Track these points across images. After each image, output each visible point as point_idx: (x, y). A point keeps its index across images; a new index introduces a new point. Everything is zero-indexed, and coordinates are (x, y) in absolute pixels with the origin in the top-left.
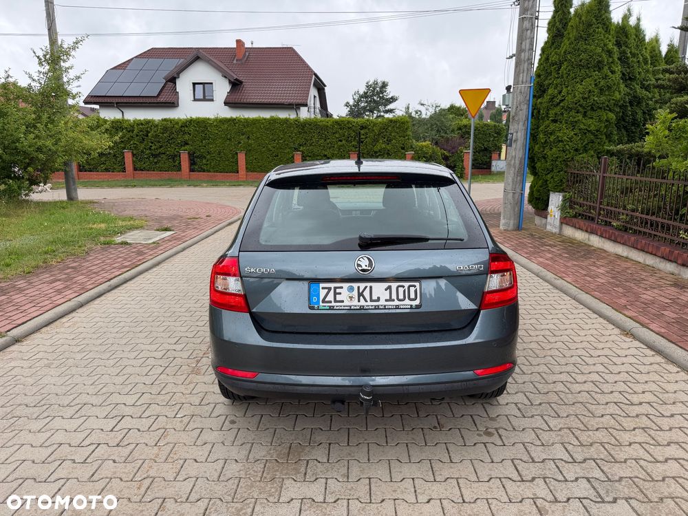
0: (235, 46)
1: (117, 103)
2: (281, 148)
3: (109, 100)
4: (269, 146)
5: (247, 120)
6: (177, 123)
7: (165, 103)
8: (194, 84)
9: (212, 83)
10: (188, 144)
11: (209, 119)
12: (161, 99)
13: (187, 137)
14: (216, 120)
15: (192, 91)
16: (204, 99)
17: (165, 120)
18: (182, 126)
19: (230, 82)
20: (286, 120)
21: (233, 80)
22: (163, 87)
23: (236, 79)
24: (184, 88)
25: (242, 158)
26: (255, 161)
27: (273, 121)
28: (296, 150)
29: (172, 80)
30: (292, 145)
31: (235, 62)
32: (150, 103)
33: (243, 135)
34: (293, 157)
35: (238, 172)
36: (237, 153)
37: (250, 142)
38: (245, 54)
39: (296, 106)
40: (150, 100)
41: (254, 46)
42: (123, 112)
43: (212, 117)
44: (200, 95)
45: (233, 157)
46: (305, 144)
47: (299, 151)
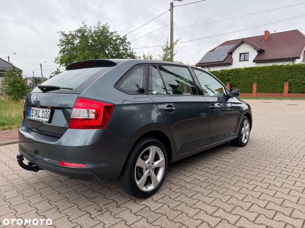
0: (264, 34)
1: (207, 65)
2: (277, 80)
3: (204, 64)
4: (270, 80)
5: (259, 68)
6: (226, 71)
7: (226, 63)
8: (240, 54)
9: (249, 53)
10: (230, 80)
11: (241, 69)
12: (225, 62)
13: (230, 77)
14: (244, 69)
15: (239, 57)
16: (245, 60)
17: (222, 70)
18: (228, 73)
19: (257, 51)
20: (281, 66)
21: (258, 50)
22: (227, 57)
23: (261, 49)
24: (236, 56)
25: (255, 86)
26: (261, 87)
27: (274, 67)
28: (286, 81)
29: (231, 53)
30: (283, 78)
31: (263, 41)
32: (220, 64)
33: (256, 75)
34: (283, 85)
35: (252, 93)
36: (253, 84)
37: (260, 78)
38: (269, 37)
39: (294, 59)
40: (220, 63)
41: (276, 32)
42: (209, 69)
43: (243, 68)
44: (242, 58)
45: (250, 85)
46: (292, 77)
47: (288, 82)
